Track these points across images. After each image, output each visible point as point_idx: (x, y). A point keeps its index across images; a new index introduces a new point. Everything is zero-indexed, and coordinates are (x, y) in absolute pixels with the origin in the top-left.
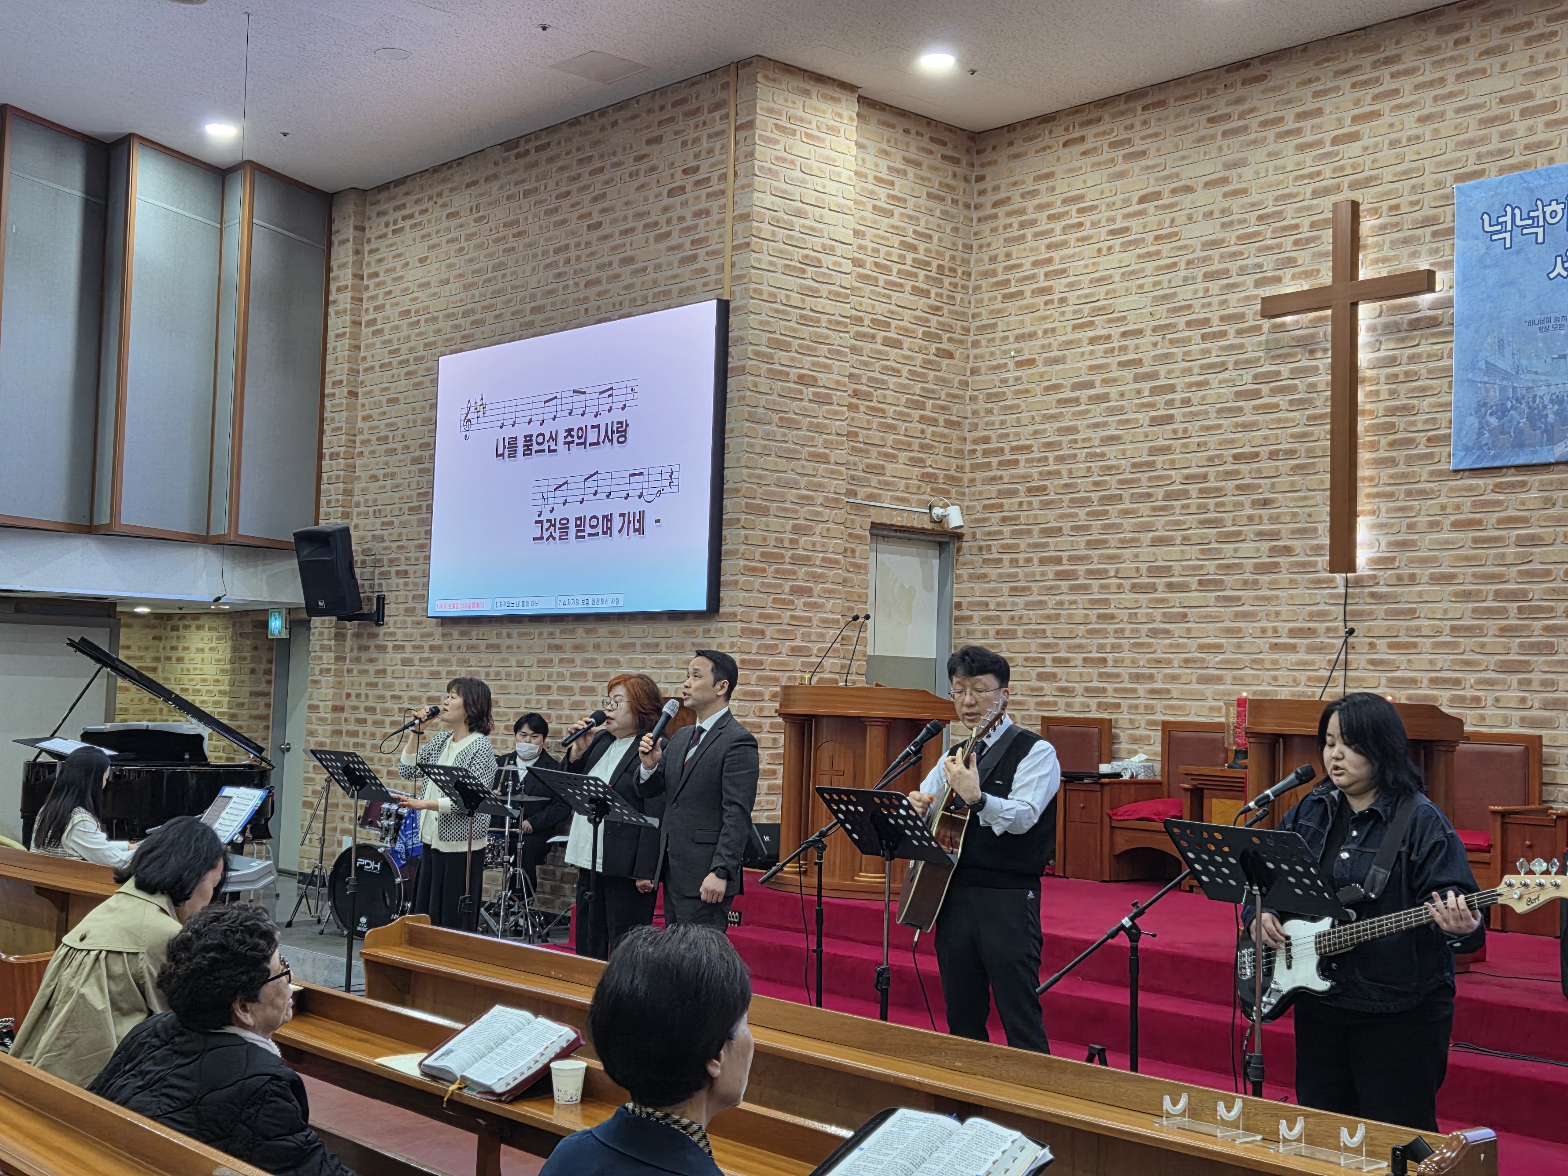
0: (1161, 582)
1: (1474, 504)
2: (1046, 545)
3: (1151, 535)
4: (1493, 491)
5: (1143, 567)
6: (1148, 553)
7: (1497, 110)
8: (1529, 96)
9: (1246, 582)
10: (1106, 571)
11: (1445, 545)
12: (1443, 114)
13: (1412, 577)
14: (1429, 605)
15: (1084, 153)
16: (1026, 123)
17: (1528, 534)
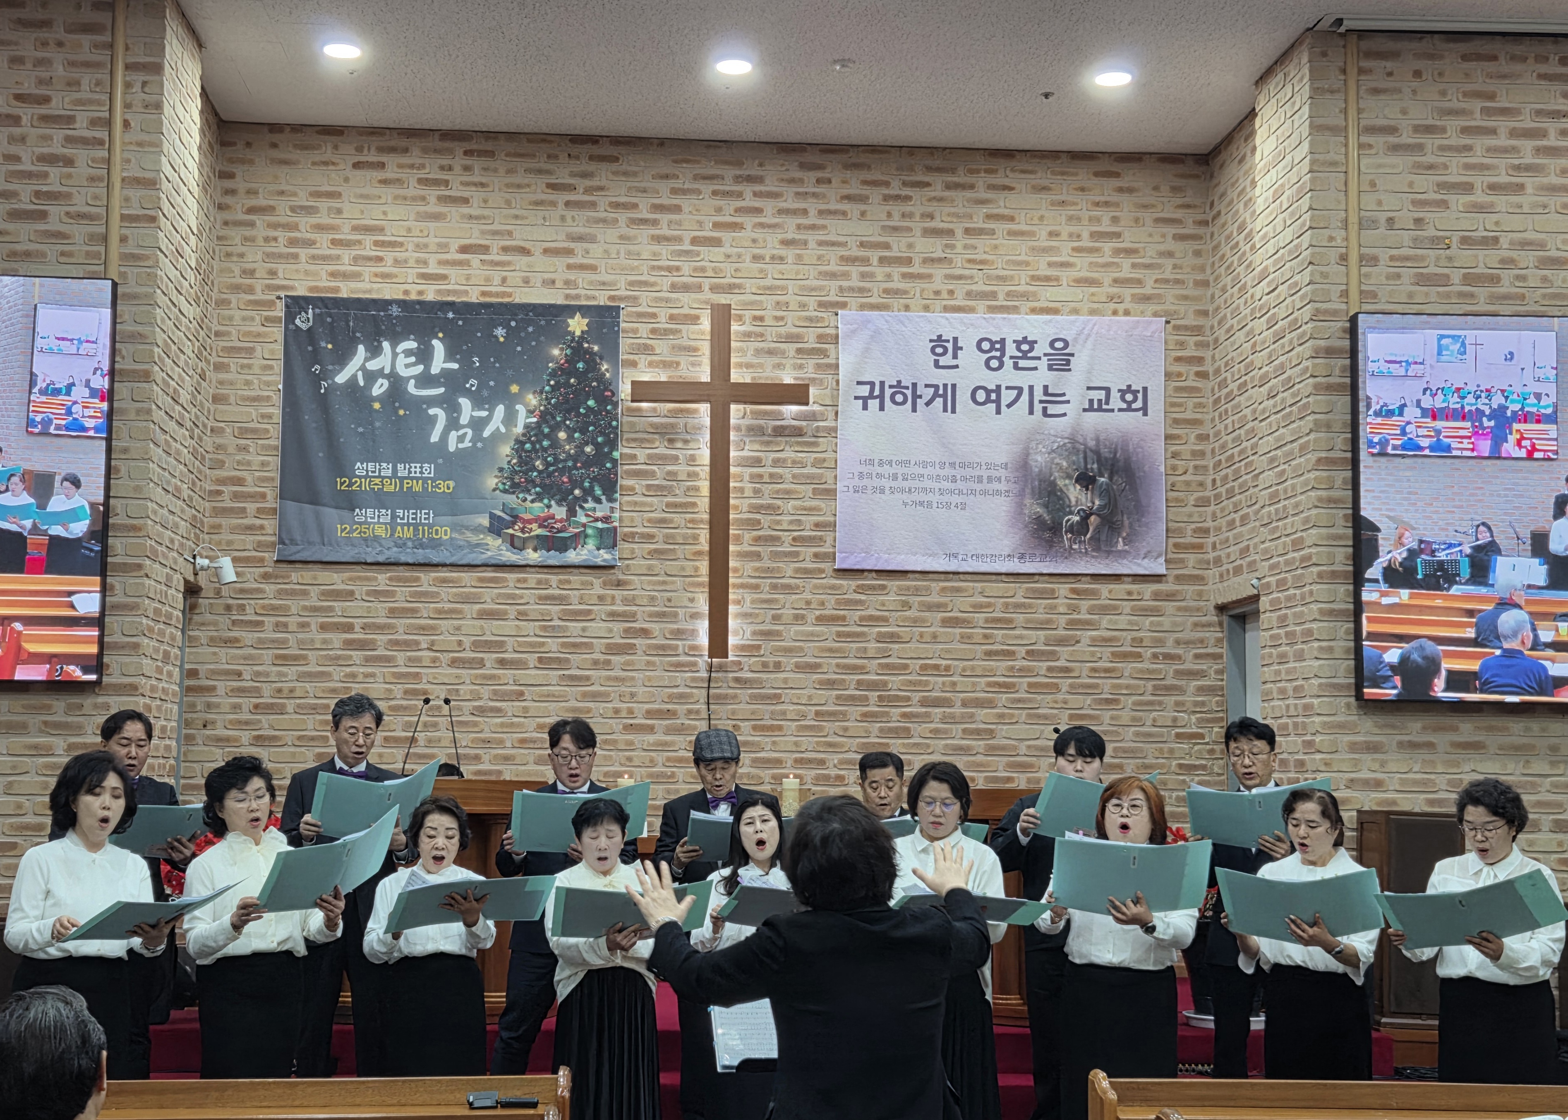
0: (490, 658)
1: (838, 602)
2: (331, 609)
3: (478, 606)
4: (855, 591)
5: (467, 641)
6: (474, 626)
7: (856, 252)
8: (887, 246)
9: (596, 662)
10: (417, 643)
11: (810, 637)
12: (805, 243)
13: (778, 665)
14: (793, 691)
15: (384, 182)
16: (298, 128)
17: (888, 632)
